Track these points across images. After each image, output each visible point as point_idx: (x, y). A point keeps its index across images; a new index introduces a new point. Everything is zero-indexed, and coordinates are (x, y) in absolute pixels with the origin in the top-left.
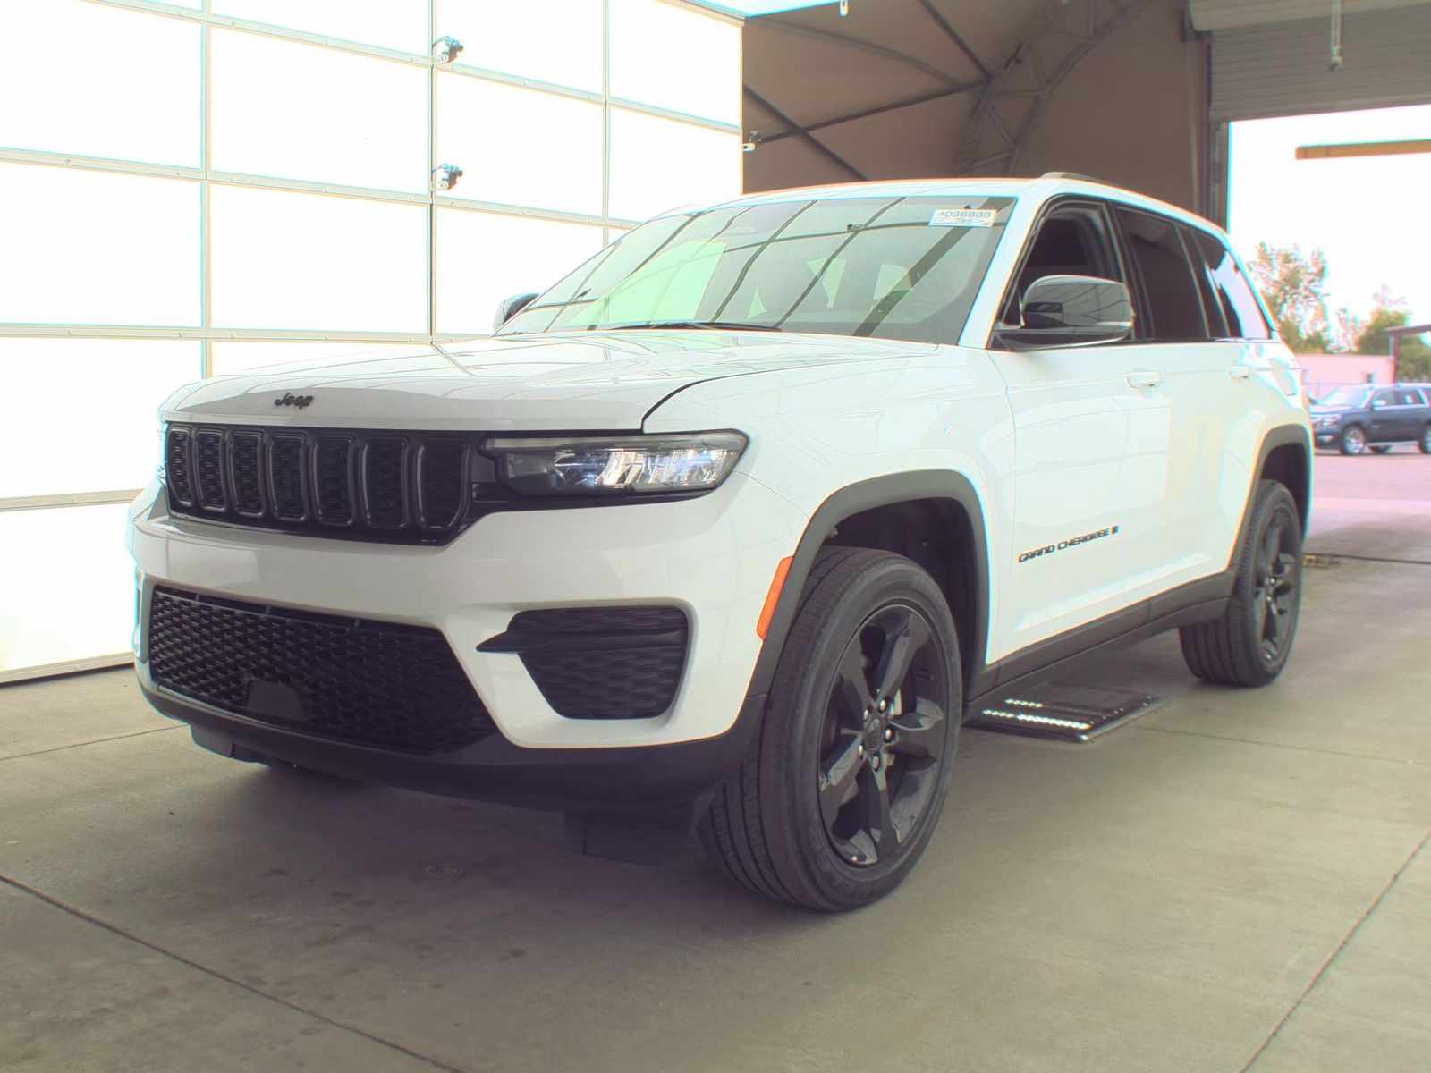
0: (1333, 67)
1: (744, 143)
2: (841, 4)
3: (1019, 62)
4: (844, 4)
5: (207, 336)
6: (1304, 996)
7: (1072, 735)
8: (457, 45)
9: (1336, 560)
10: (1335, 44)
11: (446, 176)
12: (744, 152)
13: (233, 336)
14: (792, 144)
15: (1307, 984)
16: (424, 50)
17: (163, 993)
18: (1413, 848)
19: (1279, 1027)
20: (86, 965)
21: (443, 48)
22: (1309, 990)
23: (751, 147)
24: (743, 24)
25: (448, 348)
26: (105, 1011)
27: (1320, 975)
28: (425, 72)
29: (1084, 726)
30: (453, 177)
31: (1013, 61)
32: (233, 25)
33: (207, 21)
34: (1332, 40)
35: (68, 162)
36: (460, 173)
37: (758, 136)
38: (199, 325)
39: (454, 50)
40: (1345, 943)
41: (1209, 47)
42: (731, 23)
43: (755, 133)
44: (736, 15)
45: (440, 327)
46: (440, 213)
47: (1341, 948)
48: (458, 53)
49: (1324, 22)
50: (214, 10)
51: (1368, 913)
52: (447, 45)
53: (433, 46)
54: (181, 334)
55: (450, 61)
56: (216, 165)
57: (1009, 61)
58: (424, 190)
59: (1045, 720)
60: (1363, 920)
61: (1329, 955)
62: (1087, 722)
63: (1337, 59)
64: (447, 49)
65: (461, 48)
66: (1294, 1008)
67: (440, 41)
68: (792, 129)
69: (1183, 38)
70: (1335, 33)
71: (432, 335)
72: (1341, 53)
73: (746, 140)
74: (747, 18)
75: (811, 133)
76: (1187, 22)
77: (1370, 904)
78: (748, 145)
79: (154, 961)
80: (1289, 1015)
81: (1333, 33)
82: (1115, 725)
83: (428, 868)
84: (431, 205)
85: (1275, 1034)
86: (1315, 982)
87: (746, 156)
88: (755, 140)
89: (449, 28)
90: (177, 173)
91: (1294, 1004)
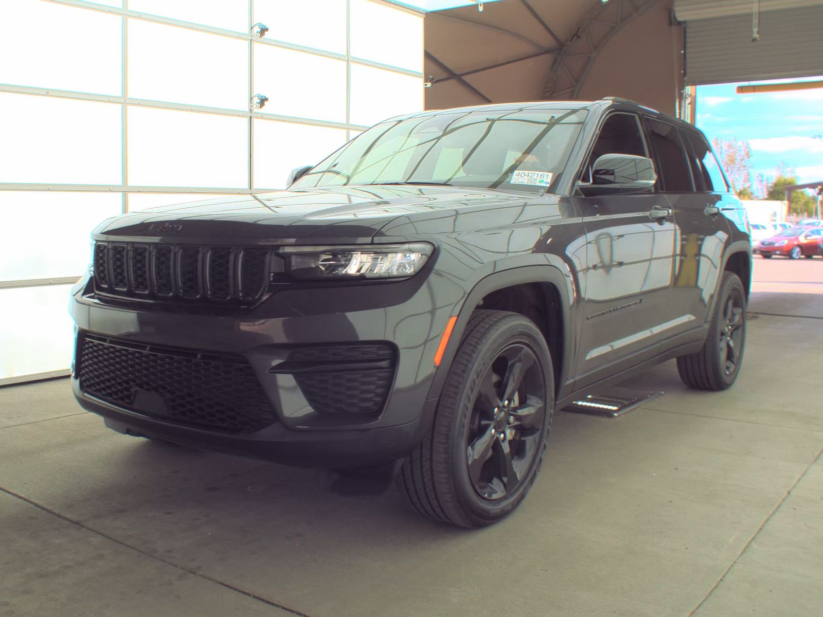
0: (754, 40)
1: (425, 82)
2: (479, 5)
3: (579, 37)
4: (481, 5)
5: (125, 190)
6: (738, 559)
7: (609, 414)
8: (265, 27)
9: (755, 315)
10: (755, 27)
11: (259, 101)
12: (425, 88)
13: (139, 190)
14: (452, 84)
15: (739, 552)
16: (246, 30)
17: (101, 557)
18: (799, 476)
19: (724, 576)
20: (58, 541)
21: (257, 29)
22: (740, 555)
23: (429, 85)
24: (425, 16)
25: (259, 196)
26: (68, 567)
27: (747, 547)
28: (247, 43)
29: (615, 408)
30: (263, 101)
31: (575, 37)
32: (140, 16)
33: (125, 14)
34: (754, 24)
35: (47, 93)
36: (267, 99)
37: (433, 79)
38: (121, 184)
39: (263, 31)
40: (761, 529)
41: (685, 29)
42: (418, 16)
43: (431, 77)
44: (421, 11)
45: (256, 186)
46: (256, 121)
47: (758, 532)
48: (266, 33)
49: (749, 16)
50: (130, 8)
51: (774, 513)
52: (260, 28)
53: (252, 28)
54: (110, 189)
55: (261, 37)
56: (130, 95)
57: (573, 36)
58: (247, 109)
59: (593, 405)
60: (771, 516)
61: (752, 536)
62: (617, 406)
63: (756, 35)
64: (259, 30)
65: (267, 30)
66: (732, 566)
67: (255, 25)
68: (452, 75)
69: (670, 24)
70: (755, 21)
71: (251, 190)
72: (758, 33)
73: (426, 81)
74: (427, 12)
75: (463, 78)
76: (672, 15)
77: (775, 508)
78: (427, 83)
79: (96, 540)
80: (729, 569)
81: (754, 21)
82: (632, 407)
83: (249, 487)
84: (251, 117)
85: (721, 580)
86: (744, 551)
87: (426, 90)
88: (431, 81)
89: (260, 18)
90: (109, 100)
91: (732, 563)
